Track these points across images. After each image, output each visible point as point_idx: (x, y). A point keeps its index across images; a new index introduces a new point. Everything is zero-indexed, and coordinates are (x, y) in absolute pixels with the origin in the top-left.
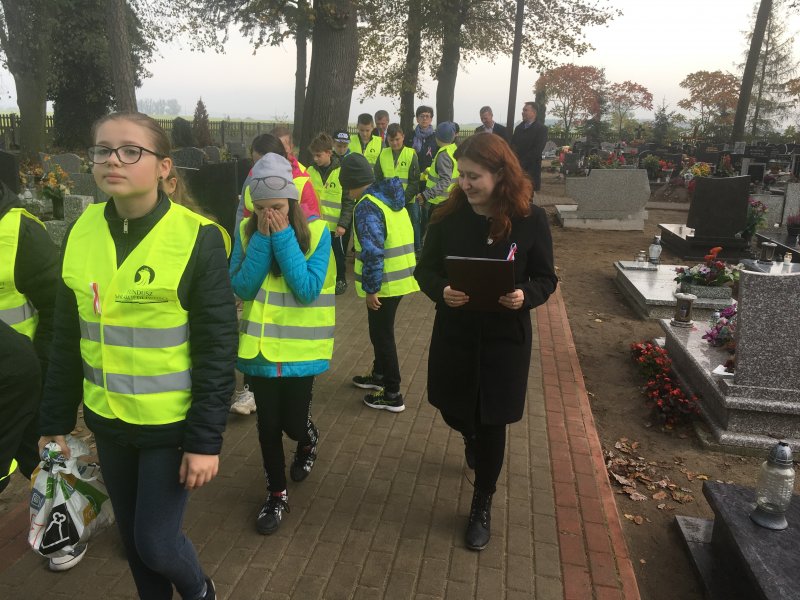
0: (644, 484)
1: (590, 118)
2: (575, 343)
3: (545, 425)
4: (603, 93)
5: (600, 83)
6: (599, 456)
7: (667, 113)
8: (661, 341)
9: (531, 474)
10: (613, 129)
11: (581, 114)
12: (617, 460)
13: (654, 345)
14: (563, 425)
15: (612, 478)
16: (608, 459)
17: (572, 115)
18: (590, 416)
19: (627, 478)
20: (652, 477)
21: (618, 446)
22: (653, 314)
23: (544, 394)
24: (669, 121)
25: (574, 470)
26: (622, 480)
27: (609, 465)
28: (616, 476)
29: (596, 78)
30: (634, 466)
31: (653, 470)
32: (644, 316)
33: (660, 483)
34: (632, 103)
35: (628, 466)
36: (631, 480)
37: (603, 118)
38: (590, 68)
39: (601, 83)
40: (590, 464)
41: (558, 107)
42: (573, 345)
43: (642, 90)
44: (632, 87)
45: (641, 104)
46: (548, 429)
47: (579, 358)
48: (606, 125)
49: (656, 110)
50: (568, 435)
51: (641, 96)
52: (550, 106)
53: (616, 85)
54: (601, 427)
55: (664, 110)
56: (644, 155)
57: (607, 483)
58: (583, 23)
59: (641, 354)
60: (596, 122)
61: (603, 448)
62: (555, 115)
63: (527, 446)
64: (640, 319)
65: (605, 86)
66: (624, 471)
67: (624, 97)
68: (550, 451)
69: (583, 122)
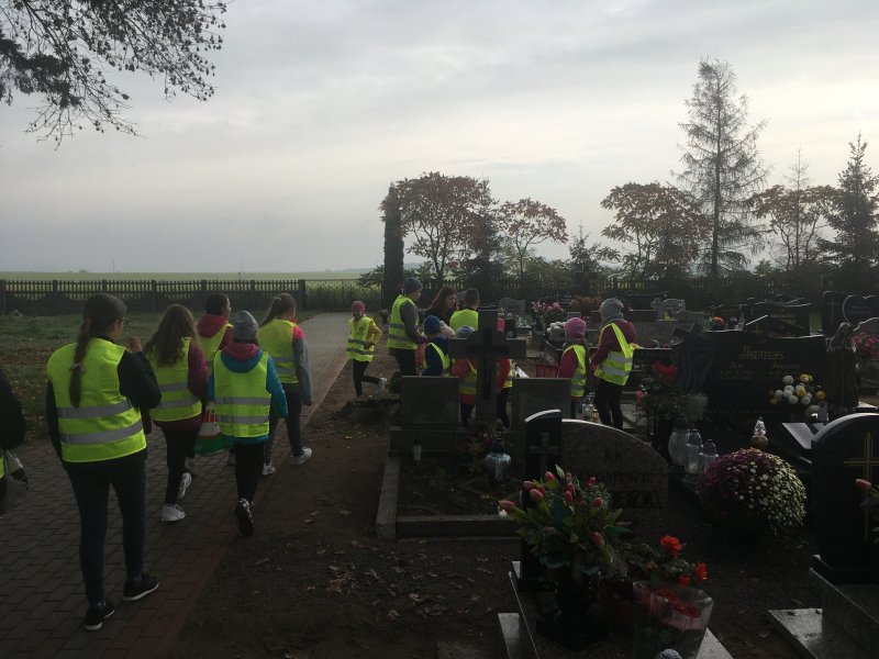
1: (473, 256)
4: (491, 218)
5: (483, 203)
10: (509, 272)
11: (458, 251)
17: (445, 253)
34: (537, 232)
37: (493, 257)
38: (465, 180)
41: (422, 242)
44: (532, 209)
45: (550, 232)
49: (571, 242)
53: (508, 205)
55: (582, 242)
60: (483, 264)
62: (417, 253)
65: (492, 207)
69: (463, 264)
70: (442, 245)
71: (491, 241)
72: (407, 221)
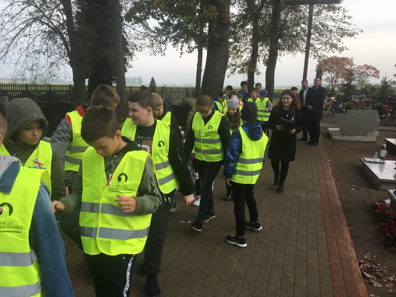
0: (381, 278)
1: (345, 83)
2: (341, 200)
3: (326, 244)
4: (353, 70)
5: (351, 66)
6: (355, 262)
7: (387, 80)
8: (388, 201)
9: (319, 269)
10: (358, 88)
11: (340, 81)
12: (365, 265)
13: (385, 203)
14: (335, 244)
15: (363, 274)
16: (360, 264)
17: (336, 81)
18: (350, 240)
19: (371, 274)
20: (385, 275)
21: (366, 257)
22: (383, 187)
23: (325, 227)
24: (389, 84)
25: (342, 269)
26: (368, 276)
27: (361, 267)
28: (365, 273)
29: (349, 63)
30: (375, 268)
31: (386, 271)
32: (378, 187)
33: (390, 278)
34: (369, 75)
35: (372, 268)
36: (373, 276)
37: (353, 83)
38: (345, 58)
40: (351, 266)
41: (328, 78)
42: (339, 202)
43: (373, 68)
44: (368, 67)
45: (373, 75)
46: (327, 246)
47: (343, 208)
48: (354, 86)
49: (381, 78)
50: (338, 249)
51: (373, 72)
52: (324, 77)
53: (359, 66)
54: (356, 246)
55: (386, 78)
56: (376, 102)
57: (360, 277)
58: (342, 37)
59: (377, 208)
60: (349, 85)
61: (358, 257)
62: (326, 81)
63: (316, 255)
64: (376, 189)
65: (354, 67)
66: (369, 271)
67: (364, 72)
68: (329, 257)
69: (341, 85)
70: (335, 79)
71: (352, 78)
72: (324, 71)
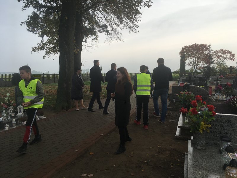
10: (217, 70)
11: (202, 64)
29: (207, 49)
38: (204, 45)
39: (210, 51)
41: (191, 62)
43: (229, 52)
44: (224, 52)
45: (229, 58)
51: (229, 55)
52: (187, 62)
53: (217, 51)
60: (208, 68)
62: (189, 65)
69: (203, 68)
70: (196, 63)
71: (211, 61)
72: (187, 57)
